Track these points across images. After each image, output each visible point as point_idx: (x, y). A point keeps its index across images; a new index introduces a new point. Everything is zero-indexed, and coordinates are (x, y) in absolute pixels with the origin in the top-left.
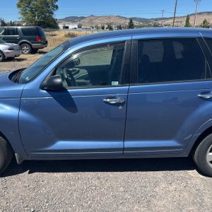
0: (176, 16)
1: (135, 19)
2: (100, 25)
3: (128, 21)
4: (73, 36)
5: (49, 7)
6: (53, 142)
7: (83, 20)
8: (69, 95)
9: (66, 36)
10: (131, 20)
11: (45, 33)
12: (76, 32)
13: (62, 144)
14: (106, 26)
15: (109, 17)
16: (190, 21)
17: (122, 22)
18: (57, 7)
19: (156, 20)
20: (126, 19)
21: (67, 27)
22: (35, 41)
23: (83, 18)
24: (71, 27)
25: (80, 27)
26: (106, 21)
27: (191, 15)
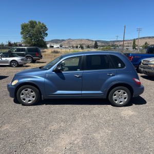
1: (99, 41)
2: (75, 45)
3: (94, 42)
4: (57, 52)
5: (42, 34)
6: (56, 91)
7: (64, 42)
8: (62, 74)
9: (52, 52)
10: (96, 42)
11: (41, 50)
12: (59, 50)
13: (59, 92)
14: (79, 46)
15: (81, 40)
16: (136, 43)
17: (90, 43)
18: (47, 34)
19: (114, 42)
20: (93, 41)
21: (53, 47)
22: (35, 55)
23: (63, 40)
24: (55, 46)
25: (61, 46)
26: (79, 43)
27: (137, 39)
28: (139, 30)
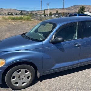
0: (42, 10)
10: (21, 11)
14: (10, 13)
19: (31, 11)
28: (48, 4)
